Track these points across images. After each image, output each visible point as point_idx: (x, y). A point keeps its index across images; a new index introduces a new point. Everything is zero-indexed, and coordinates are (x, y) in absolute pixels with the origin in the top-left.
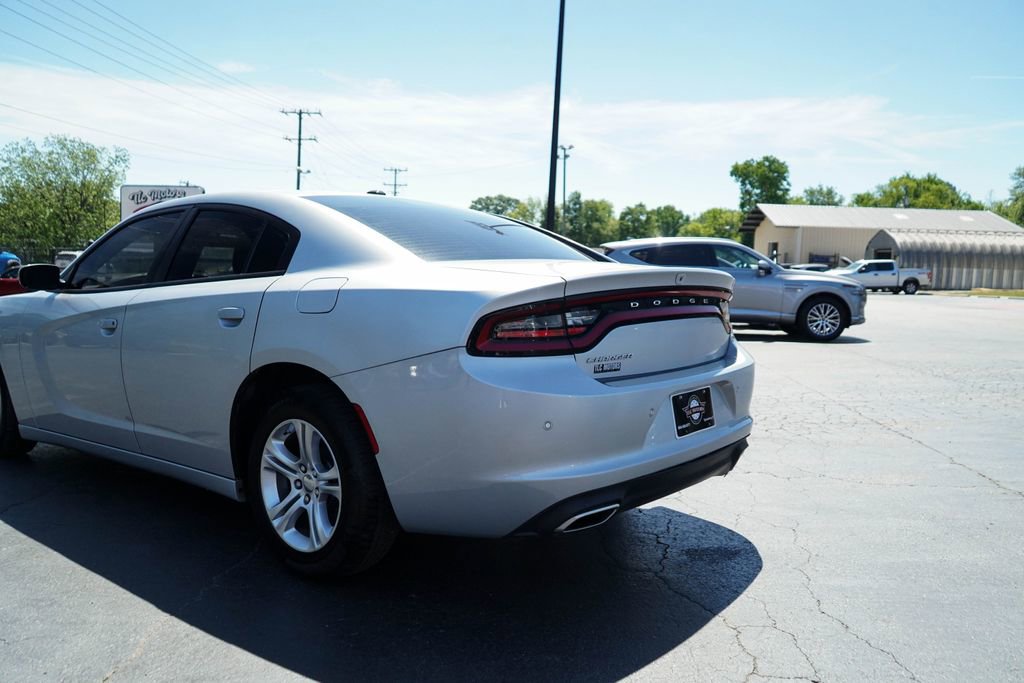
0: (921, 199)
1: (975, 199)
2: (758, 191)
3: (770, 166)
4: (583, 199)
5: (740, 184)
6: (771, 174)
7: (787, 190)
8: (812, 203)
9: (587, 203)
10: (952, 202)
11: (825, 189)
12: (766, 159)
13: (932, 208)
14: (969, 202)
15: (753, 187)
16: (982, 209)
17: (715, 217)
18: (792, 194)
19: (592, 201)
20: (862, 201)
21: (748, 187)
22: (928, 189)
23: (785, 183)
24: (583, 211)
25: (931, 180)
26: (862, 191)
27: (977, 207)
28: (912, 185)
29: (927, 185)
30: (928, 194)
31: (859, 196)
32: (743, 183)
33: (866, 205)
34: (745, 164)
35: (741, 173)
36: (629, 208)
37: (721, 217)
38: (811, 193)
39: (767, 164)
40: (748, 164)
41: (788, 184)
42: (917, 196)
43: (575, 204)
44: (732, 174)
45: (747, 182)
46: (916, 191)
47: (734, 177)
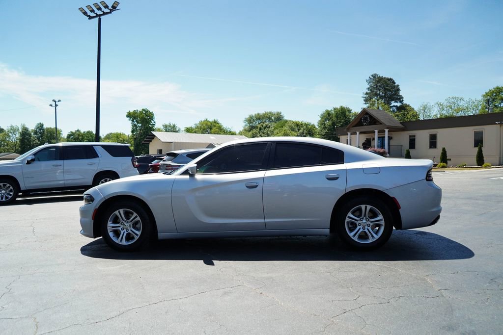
0: (212, 130)
1: (233, 130)
2: (140, 125)
3: (145, 114)
4: (45, 127)
5: (131, 121)
6: (147, 117)
7: (154, 125)
8: (166, 131)
9: (48, 129)
10: (224, 131)
11: (172, 125)
12: (144, 110)
13: (218, 134)
14: (230, 132)
15: (138, 123)
16: (235, 135)
17: (117, 137)
18: (156, 126)
19: (51, 128)
20: (188, 130)
21: (136, 123)
22: (215, 126)
23: (152, 121)
24: (46, 133)
25: (215, 122)
26: (189, 126)
27: (233, 134)
28: (209, 124)
29: (214, 124)
30: (215, 128)
31: (187, 128)
32: (133, 121)
33: (191, 132)
34: (134, 112)
35: (132, 116)
36: (71, 132)
37: (120, 137)
38: (166, 126)
39: (144, 112)
40: (135, 112)
41: (154, 122)
42: (211, 129)
43: (40, 130)
44: (127, 116)
45: (135, 121)
46: (210, 127)
47: (128, 118)
